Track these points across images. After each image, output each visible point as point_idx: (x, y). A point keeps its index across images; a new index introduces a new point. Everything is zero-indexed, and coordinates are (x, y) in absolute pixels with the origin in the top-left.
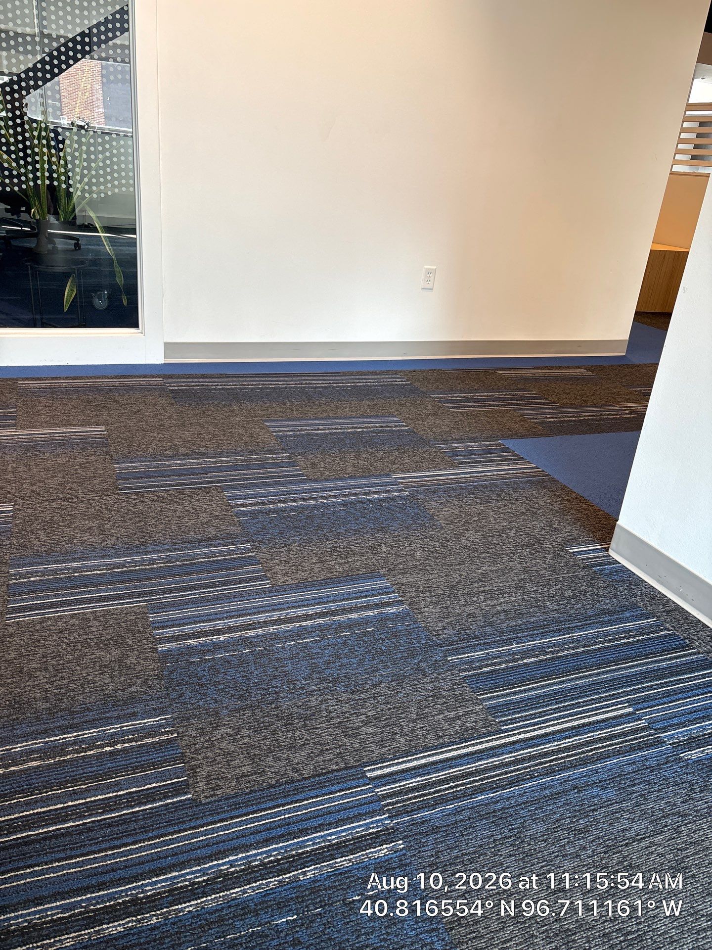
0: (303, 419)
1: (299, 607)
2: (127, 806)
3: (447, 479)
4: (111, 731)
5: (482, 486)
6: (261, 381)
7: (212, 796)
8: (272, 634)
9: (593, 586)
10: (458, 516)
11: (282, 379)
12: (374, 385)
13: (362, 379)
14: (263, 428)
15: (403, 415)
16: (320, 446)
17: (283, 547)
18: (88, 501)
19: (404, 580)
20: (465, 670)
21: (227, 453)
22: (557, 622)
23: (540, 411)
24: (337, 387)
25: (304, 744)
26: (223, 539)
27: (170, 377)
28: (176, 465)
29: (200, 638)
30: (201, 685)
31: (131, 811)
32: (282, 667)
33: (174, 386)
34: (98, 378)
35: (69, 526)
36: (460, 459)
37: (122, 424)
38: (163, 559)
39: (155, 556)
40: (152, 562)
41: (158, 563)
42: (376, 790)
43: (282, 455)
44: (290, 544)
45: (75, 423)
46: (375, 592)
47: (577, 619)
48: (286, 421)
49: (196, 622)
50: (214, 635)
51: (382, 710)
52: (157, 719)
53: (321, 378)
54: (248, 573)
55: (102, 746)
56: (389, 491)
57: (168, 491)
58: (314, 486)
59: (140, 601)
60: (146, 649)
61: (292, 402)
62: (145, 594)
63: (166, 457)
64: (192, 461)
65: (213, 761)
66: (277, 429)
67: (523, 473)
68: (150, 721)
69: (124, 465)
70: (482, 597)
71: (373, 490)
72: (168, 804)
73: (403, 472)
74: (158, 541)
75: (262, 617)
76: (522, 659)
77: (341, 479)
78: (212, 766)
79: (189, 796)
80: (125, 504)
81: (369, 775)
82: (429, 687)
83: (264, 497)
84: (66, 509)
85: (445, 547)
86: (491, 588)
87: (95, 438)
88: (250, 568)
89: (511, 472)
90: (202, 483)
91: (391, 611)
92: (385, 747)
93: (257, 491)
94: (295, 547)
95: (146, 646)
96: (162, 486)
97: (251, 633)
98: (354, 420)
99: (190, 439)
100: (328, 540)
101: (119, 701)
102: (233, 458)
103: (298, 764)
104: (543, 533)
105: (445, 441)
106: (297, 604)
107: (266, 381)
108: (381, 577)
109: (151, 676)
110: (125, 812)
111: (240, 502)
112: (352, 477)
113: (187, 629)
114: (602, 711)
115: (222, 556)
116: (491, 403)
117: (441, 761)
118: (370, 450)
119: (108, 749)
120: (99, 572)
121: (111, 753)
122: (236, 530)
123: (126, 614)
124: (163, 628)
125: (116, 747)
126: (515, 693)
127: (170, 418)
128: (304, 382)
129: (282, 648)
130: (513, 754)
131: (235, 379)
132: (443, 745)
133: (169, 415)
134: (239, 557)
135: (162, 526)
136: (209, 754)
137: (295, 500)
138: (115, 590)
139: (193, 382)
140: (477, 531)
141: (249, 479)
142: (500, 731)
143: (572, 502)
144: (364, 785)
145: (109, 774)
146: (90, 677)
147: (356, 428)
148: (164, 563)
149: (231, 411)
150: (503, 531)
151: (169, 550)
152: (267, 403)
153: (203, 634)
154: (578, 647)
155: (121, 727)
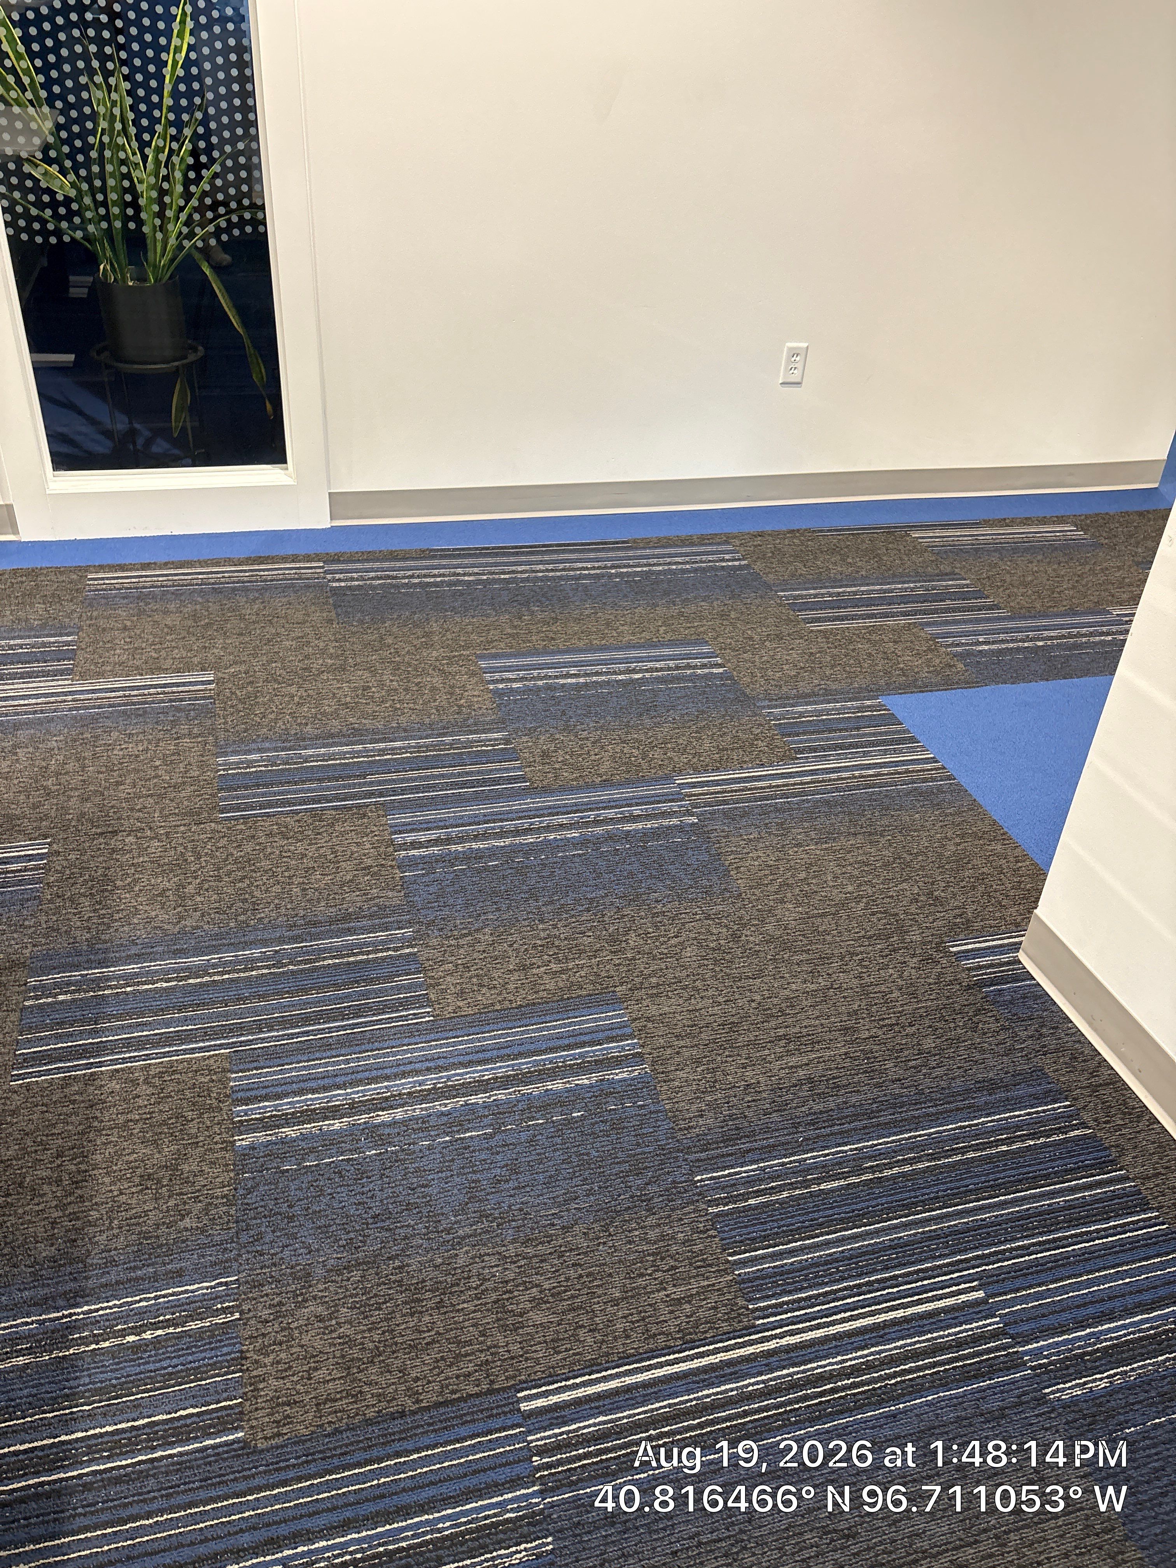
0: (545, 652)
1: (470, 1063)
2: (147, 1448)
3: (770, 787)
4: (141, 1304)
5: (827, 802)
6: (487, 565)
7: (273, 1437)
8: (417, 1119)
9: (974, 1030)
10: (773, 870)
11: (523, 558)
12: (683, 571)
13: (663, 556)
14: (473, 674)
15: (720, 640)
16: (564, 713)
17: (465, 935)
18: (167, 834)
19: (653, 1011)
20: (717, 1202)
21: (405, 730)
22: (896, 1104)
23: (969, 627)
24: (617, 575)
25: (433, 1342)
26: (371, 916)
27: (336, 559)
28: (317, 758)
29: (303, 1123)
30: (291, 1219)
31: (150, 1456)
32: (423, 1186)
33: (339, 580)
34: (217, 564)
35: (129, 888)
36: (801, 742)
37: (243, 668)
38: (268, 959)
39: (256, 952)
40: (250, 964)
41: (259, 968)
42: (529, 1438)
43: (495, 735)
44: (477, 930)
45: (168, 664)
46: (601, 1035)
47: (930, 1101)
48: (515, 656)
49: (301, 1092)
50: (326, 1118)
51: (567, 1279)
52: (213, 1283)
53: (592, 555)
54: (400, 989)
55: (123, 1334)
56: (664, 815)
57: (297, 812)
58: (539, 802)
59: (221, 1046)
60: (216, 1143)
61: (532, 613)
62: (232, 1030)
63: (304, 739)
64: (345, 749)
65: (286, 1370)
66: (497, 676)
67: (907, 771)
68: (201, 1288)
69: (234, 759)
70: (778, 1050)
71: (637, 811)
72: (206, 1448)
73: (697, 771)
74: (266, 921)
75: (405, 1085)
76: (819, 1181)
77: (590, 787)
78: (283, 1378)
79: (241, 1434)
80: (223, 842)
81: (524, 1406)
82: (652, 1235)
83: (452, 826)
84: (131, 851)
85: (735, 937)
86: (797, 1030)
87: (196, 699)
88: (404, 980)
89: (885, 770)
90: (353, 797)
91: (620, 1076)
92: (560, 1352)
93: (443, 814)
94: (486, 937)
95: (217, 1138)
96: (289, 803)
97: (384, 1116)
98: (634, 653)
99: (348, 699)
100: (542, 921)
101: (161, 1246)
102: (413, 742)
103: (416, 1379)
104: (913, 909)
105: (784, 700)
106: (468, 1058)
107: (496, 564)
108: (617, 1002)
109: (217, 1198)
110: (140, 1458)
111: (410, 837)
112: (607, 784)
113: (287, 1105)
114: (930, 1294)
115: (362, 953)
116: (883, 608)
117: (644, 1385)
118: (647, 722)
119: (131, 1338)
120: (165, 985)
121: (135, 1348)
122: (394, 898)
123: (196, 1071)
124: (246, 1101)
125: (144, 1336)
126: (792, 1252)
127: (323, 652)
128: (561, 566)
129: (429, 1148)
130: (764, 1377)
131: (444, 562)
132: (653, 1353)
133: (322, 645)
134: (391, 957)
135: (277, 889)
136: (283, 1355)
137: (502, 834)
138: (186, 1021)
139: (372, 570)
140: (800, 905)
141: (433, 788)
142: (752, 1329)
143: (980, 838)
144: (512, 1427)
145: (126, 1388)
146: (123, 1198)
147: (634, 671)
148: (268, 967)
149: (427, 635)
150: (843, 904)
151: (281, 941)
152: (488, 616)
153: (309, 1115)
154: (919, 1160)
155: (156, 1298)
